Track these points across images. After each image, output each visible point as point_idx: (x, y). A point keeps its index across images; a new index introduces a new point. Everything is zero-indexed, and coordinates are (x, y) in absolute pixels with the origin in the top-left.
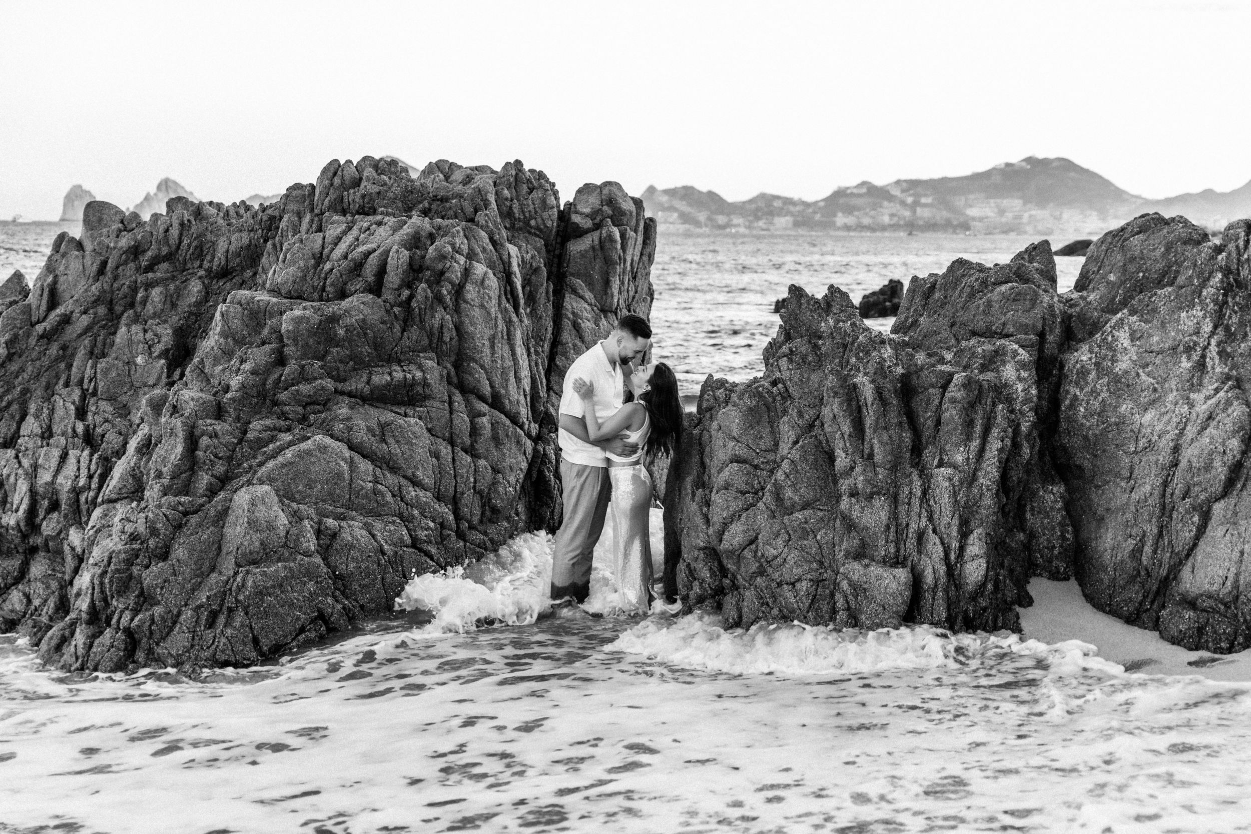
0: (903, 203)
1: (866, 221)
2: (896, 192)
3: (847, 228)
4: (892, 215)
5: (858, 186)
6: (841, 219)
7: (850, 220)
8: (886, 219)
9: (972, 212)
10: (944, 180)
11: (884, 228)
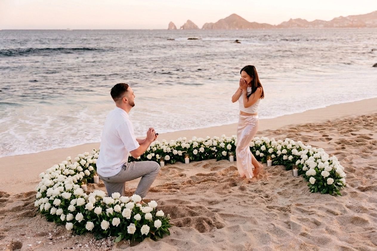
0: (350, 21)
1: (341, 25)
2: (348, 18)
3: (336, 27)
4: (347, 24)
5: (340, 17)
6: (335, 25)
7: (337, 25)
8: (346, 25)
9: (367, 23)
10: (360, 15)
11: (345, 27)
